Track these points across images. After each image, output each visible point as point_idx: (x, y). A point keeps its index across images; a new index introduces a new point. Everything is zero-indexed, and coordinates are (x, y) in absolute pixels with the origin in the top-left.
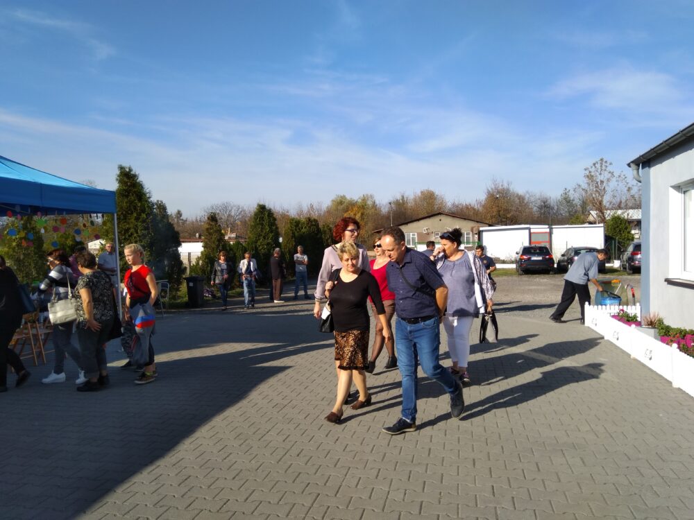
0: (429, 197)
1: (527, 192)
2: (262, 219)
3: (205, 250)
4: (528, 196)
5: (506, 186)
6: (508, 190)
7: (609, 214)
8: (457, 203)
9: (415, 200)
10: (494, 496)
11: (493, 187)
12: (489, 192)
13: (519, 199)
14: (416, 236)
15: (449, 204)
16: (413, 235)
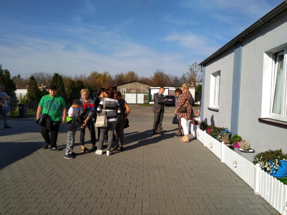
0: (132, 74)
1: (170, 74)
2: (56, 80)
3: (28, 93)
4: (170, 76)
5: (161, 71)
6: (163, 73)
7: (197, 84)
8: (143, 77)
9: (126, 75)
10: (130, 185)
11: (157, 71)
12: (155, 74)
13: (167, 77)
14: (126, 90)
15: (140, 78)
16: (124, 89)
